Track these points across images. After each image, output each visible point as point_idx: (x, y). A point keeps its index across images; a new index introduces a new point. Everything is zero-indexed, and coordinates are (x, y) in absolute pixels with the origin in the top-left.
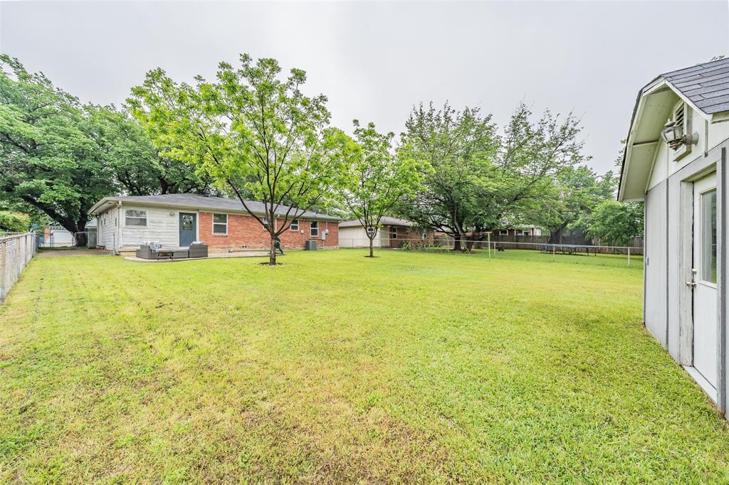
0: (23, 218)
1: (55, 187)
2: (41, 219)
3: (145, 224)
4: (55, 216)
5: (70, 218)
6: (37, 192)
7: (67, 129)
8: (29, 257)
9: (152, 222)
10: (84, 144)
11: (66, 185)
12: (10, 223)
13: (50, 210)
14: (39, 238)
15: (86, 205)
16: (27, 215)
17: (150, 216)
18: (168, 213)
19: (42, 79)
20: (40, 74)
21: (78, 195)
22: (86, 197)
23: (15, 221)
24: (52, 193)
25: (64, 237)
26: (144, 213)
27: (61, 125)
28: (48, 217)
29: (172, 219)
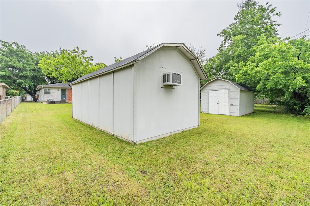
0: (18, 92)
1: (26, 82)
2: (23, 92)
3: (50, 93)
4: (27, 91)
5: (31, 91)
6: (21, 83)
7: (30, 63)
8: (19, 103)
9: (52, 93)
10: (34, 67)
11: (29, 81)
12: (14, 93)
13: (25, 89)
14: (22, 98)
15: (35, 87)
16: (18, 91)
17: (52, 91)
18: (57, 90)
19: (23, 46)
20: (22, 45)
21: (33, 84)
22: (35, 84)
23: (16, 93)
24: (25, 84)
25: (29, 98)
26: (50, 90)
27: (28, 62)
28: (25, 91)
29: (58, 91)
